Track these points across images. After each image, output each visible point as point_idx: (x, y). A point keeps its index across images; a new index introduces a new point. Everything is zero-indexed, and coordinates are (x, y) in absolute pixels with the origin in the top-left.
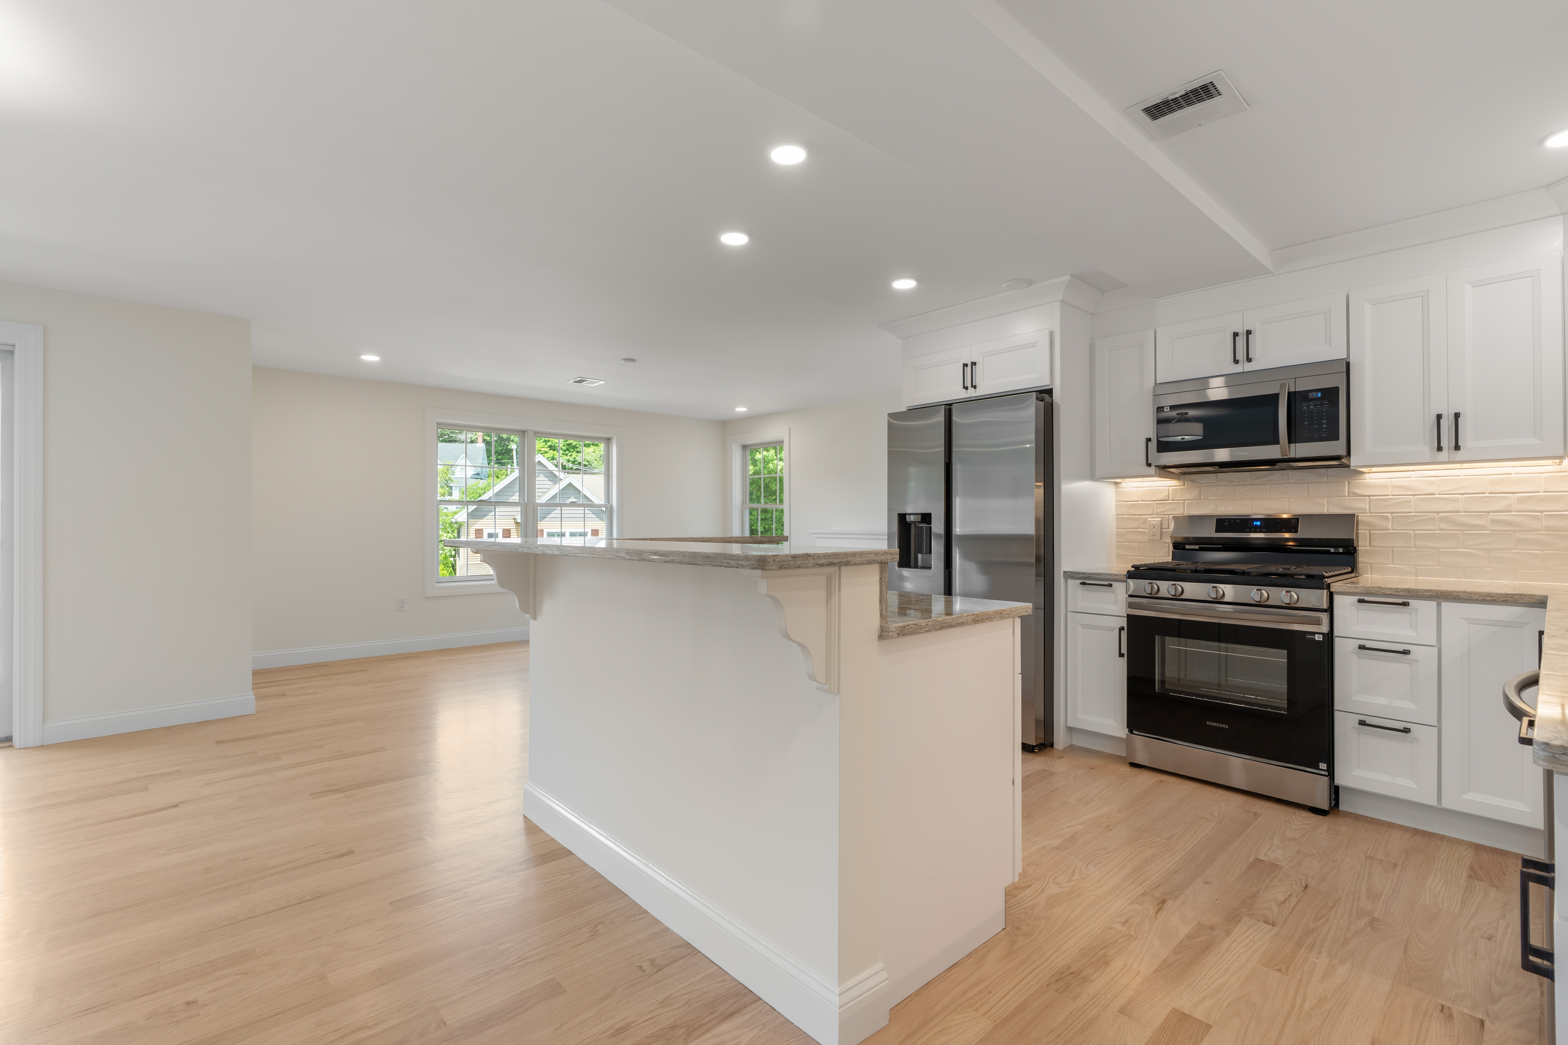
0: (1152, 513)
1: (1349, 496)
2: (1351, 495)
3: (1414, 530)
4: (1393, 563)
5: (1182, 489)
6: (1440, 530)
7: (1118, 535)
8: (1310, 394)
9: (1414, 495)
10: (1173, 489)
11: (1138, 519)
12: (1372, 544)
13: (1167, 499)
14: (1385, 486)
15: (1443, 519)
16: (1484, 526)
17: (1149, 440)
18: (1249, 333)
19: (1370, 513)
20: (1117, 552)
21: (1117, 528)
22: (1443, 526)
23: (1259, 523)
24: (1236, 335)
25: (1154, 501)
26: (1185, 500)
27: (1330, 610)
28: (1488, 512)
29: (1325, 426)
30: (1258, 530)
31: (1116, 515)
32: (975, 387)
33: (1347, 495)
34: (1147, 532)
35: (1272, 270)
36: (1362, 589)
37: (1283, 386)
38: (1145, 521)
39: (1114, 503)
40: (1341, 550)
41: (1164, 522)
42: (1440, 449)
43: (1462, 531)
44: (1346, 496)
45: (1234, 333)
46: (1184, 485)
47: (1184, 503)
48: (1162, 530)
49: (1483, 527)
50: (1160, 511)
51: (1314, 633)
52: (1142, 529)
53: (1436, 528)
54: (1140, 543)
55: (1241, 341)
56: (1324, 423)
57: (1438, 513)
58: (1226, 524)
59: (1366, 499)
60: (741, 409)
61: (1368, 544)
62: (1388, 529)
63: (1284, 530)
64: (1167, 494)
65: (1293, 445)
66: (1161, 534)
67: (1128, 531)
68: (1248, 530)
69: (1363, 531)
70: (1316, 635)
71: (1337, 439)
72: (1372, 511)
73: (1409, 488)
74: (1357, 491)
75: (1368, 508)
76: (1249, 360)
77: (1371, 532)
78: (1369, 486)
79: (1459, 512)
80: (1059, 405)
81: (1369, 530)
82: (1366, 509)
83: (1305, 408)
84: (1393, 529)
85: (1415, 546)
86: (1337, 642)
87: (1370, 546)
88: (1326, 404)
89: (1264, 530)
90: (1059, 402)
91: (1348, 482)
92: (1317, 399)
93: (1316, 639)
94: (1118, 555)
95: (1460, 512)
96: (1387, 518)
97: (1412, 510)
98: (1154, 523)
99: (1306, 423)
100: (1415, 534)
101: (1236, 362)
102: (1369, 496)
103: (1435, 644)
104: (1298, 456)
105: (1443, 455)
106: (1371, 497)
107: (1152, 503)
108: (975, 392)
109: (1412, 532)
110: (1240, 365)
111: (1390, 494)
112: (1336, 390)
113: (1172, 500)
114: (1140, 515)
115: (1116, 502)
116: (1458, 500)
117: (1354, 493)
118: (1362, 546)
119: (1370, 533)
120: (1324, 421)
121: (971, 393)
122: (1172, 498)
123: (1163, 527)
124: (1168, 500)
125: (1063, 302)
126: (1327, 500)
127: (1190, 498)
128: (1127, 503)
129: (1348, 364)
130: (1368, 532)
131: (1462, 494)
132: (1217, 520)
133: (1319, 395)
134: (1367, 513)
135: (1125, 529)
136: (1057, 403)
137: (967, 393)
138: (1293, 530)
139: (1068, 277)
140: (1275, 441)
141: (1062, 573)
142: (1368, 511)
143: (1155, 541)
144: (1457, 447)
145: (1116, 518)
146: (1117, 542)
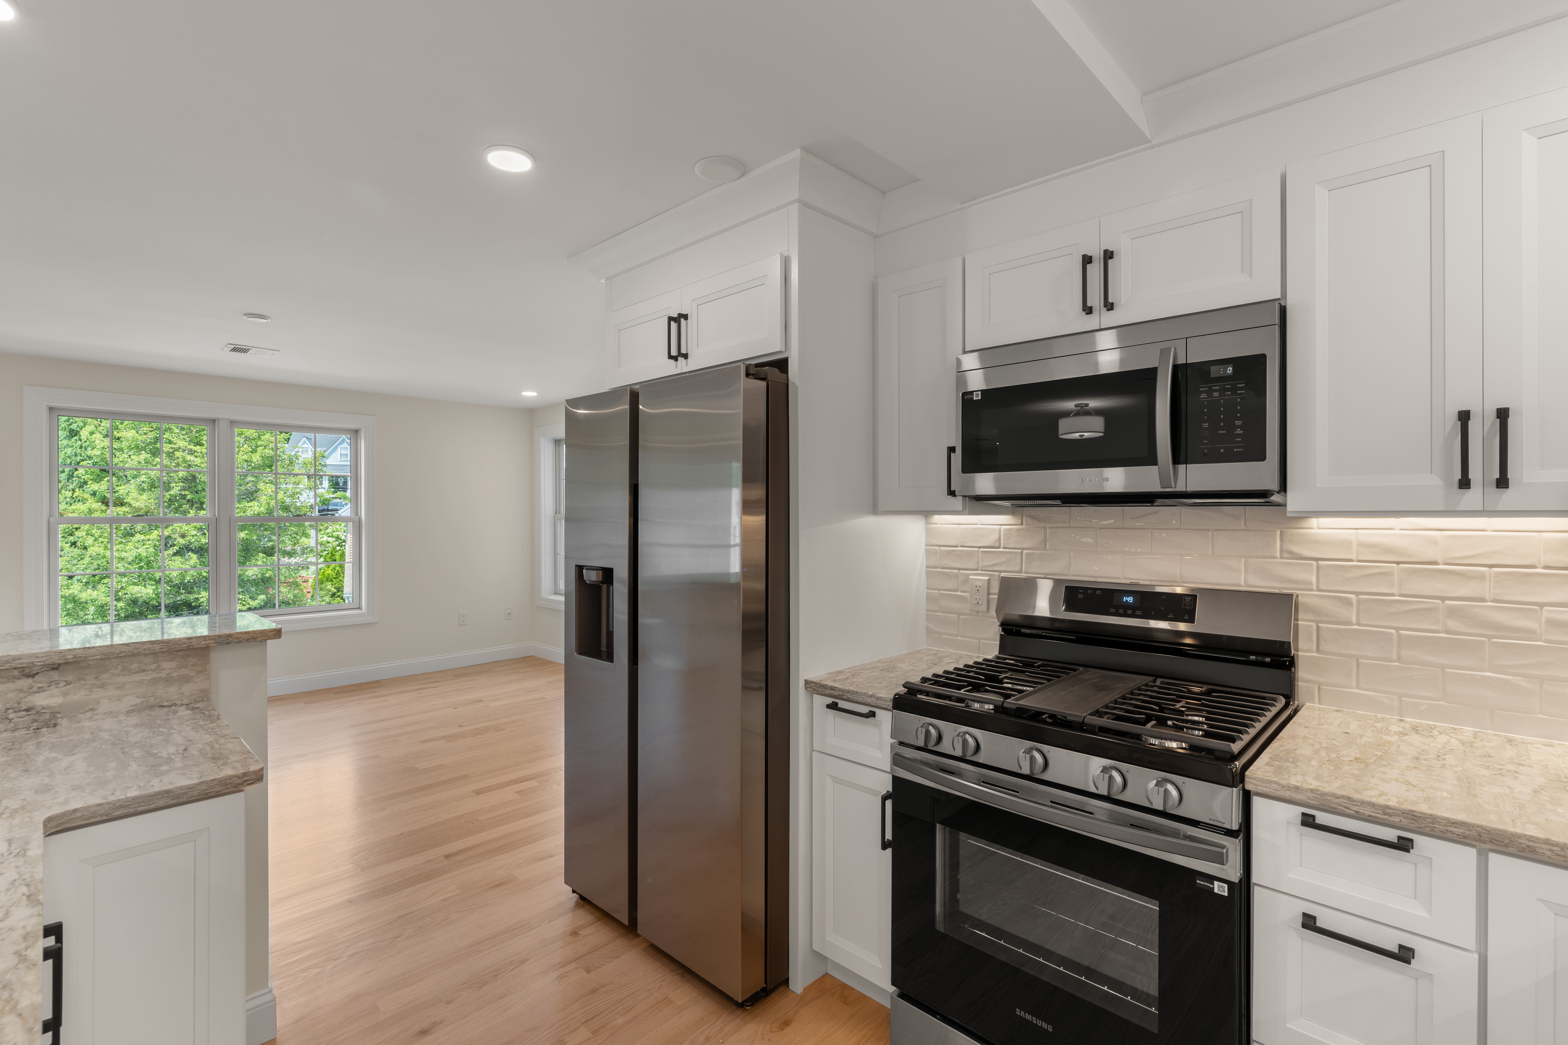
0: (975, 567)
1: (1282, 558)
2: (1285, 555)
3: (1398, 629)
4: (1358, 687)
5: (1018, 530)
6: (1447, 631)
7: (930, 599)
8: (1213, 369)
9: (1398, 563)
10: (1005, 530)
11: (956, 576)
12: (1321, 648)
13: (997, 545)
14: (1345, 544)
15: (1453, 612)
16: (1534, 632)
17: (951, 450)
18: (1108, 255)
19: (1318, 590)
20: (927, 627)
21: (928, 588)
22: (1452, 624)
23: (1130, 599)
24: (1087, 260)
25: (980, 547)
26: (1023, 549)
27: (1244, 832)
28: (1542, 605)
29: (1239, 431)
30: (1130, 612)
31: (927, 567)
32: (686, 356)
33: (1278, 555)
34: (969, 597)
35: (1150, 139)
36: (1311, 795)
37: (1164, 352)
38: (966, 580)
39: (923, 547)
40: (1268, 660)
41: (992, 583)
42: (1465, 483)
43: (1490, 637)
44: (1276, 558)
45: (1084, 257)
46: (1022, 524)
47: (1022, 553)
48: (990, 596)
49: (1529, 633)
50: (987, 564)
51: (1211, 878)
52: (962, 591)
53: (1439, 628)
54: (960, 614)
55: (1095, 271)
56: (1239, 427)
57: (1443, 599)
58: (1081, 596)
59: (1311, 565)
60: (529, 394)
61: (1314, 648)
62: (1351, 624)
63: (1171, 616)
64: (997, 537)
65: (1181, 468)
66: (988, 603)
67: (942, 594)
68: (1113, 610)
69: (1305, 622)
70: (1216, 883)
71: (1262, 457)
72: (1322, 587)
73: (1389, 550)
74: (1296, 549)
75: (1314, 581)
76: (1109, 306)
77: (1321, 625)
78: (1316, 542)
79: (1483, 600)
80: (796, 388)
81: (1317, 622)
82: (1311, 584)
83: (1203, 396)
84: (1358, 624)
85: (1399, 659)
86: (1259, 897)
87: (1318, 650)
88: (1241, 389)
89: (1139, 613)
90: (797, 383)
91: (1281, 533)
92: (1225, 378)
93: (1216, 891)
94: (929, 631)
95: (1486, 601)
96: (1348, 603)
97: (1395, 591)
98: (979, 583)
99: (1206, 425)
100: (1400, 637)
101: (1088, 310)
102: (1317, 560)
103: (1474, 950)
104: (1191, 488)
105: (1473, 497)
106: (1320, 562)
107: (975, 551)
108: (687, 365)
109: (1393, 631)
110: (1095, 316)
111: (1354, 557)
112: (1260, 361)
113: (1004, 548)
114: (959, 569)
115: (926, 545)
116: (1482, 577)
117: (1291, 553)
118: (1304, 651)
119: (1318, 628)
120: (1238, 423)
121: (682, 366)
122: (1004, 544)
123: (991, 591)
124: (999, 547)
125: (804, 204)
126: (1245, 561)
127: (1030, 546)
128: (942, 548)
129: (1283, 311)
130: (1314, 625)
131: (1491, 566)
132: (1068, 588)
133: (1230, 370)
134: (1312, 590)
135: (939, 590)
136: (794, 383)
137: (676, 367)
138: (1186, 617)
139: (797, 152)
140: (1150, 459)
141: (802, 684)
142: (1315, 587)
143: (980, 614)
144: (1502, 482)
145: (927, 573)
146: (928, 610)
